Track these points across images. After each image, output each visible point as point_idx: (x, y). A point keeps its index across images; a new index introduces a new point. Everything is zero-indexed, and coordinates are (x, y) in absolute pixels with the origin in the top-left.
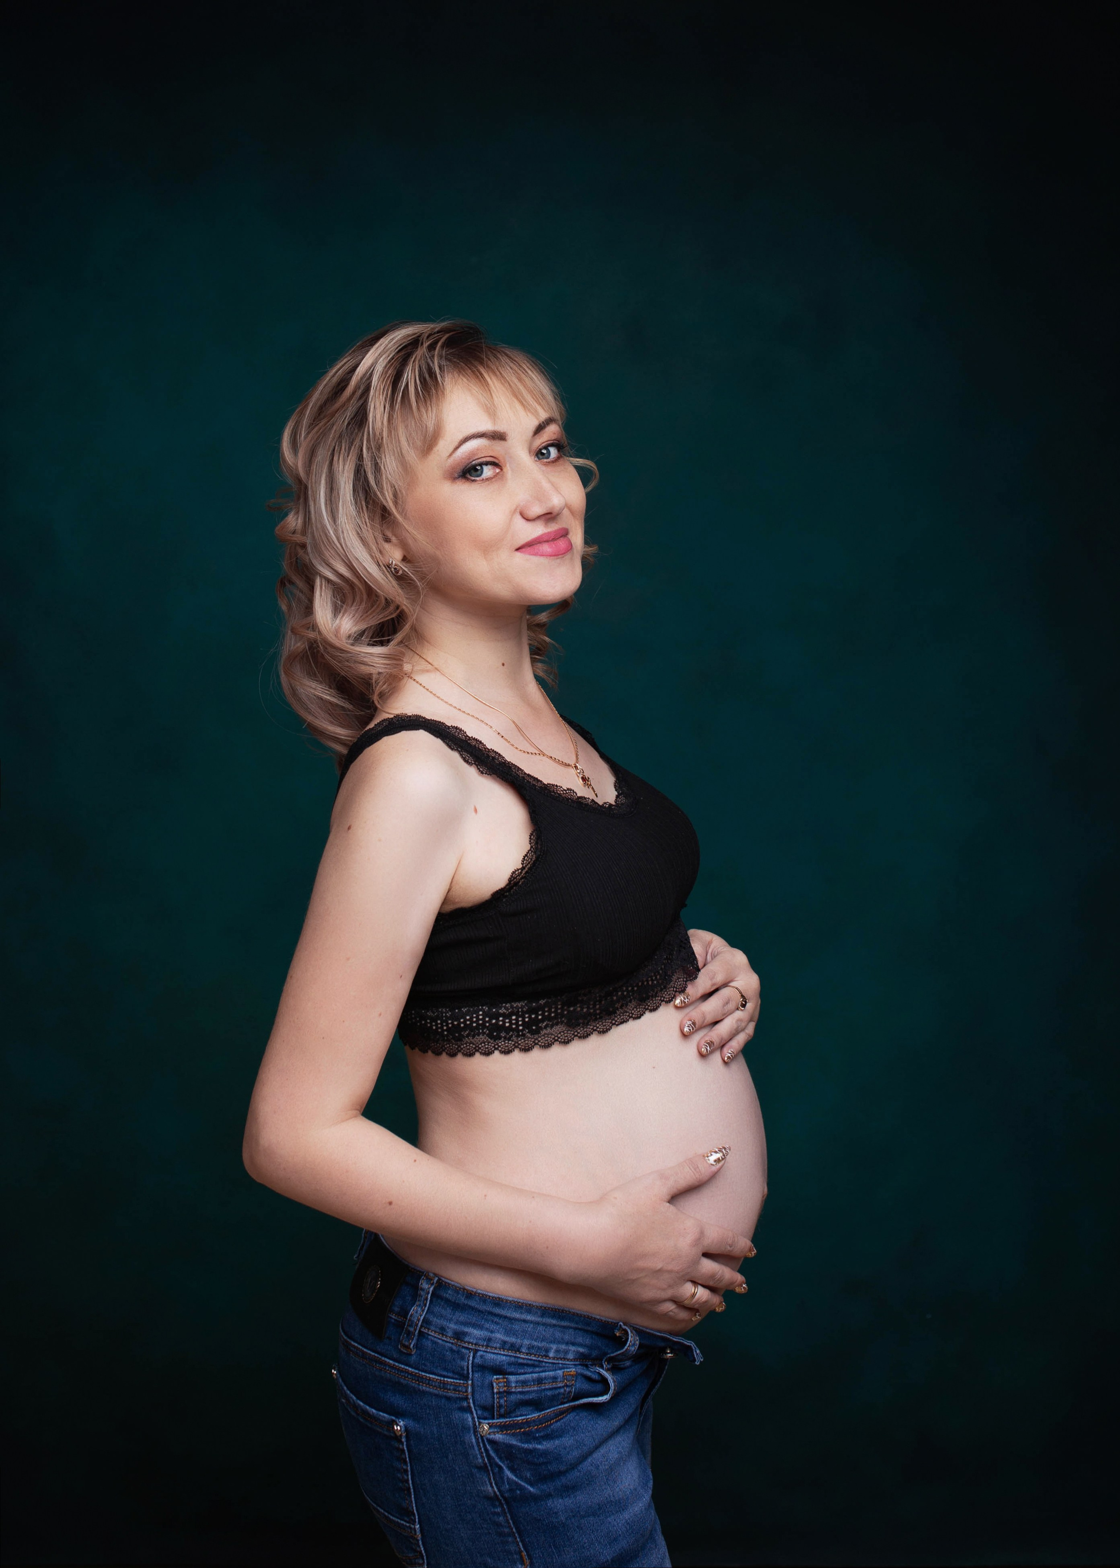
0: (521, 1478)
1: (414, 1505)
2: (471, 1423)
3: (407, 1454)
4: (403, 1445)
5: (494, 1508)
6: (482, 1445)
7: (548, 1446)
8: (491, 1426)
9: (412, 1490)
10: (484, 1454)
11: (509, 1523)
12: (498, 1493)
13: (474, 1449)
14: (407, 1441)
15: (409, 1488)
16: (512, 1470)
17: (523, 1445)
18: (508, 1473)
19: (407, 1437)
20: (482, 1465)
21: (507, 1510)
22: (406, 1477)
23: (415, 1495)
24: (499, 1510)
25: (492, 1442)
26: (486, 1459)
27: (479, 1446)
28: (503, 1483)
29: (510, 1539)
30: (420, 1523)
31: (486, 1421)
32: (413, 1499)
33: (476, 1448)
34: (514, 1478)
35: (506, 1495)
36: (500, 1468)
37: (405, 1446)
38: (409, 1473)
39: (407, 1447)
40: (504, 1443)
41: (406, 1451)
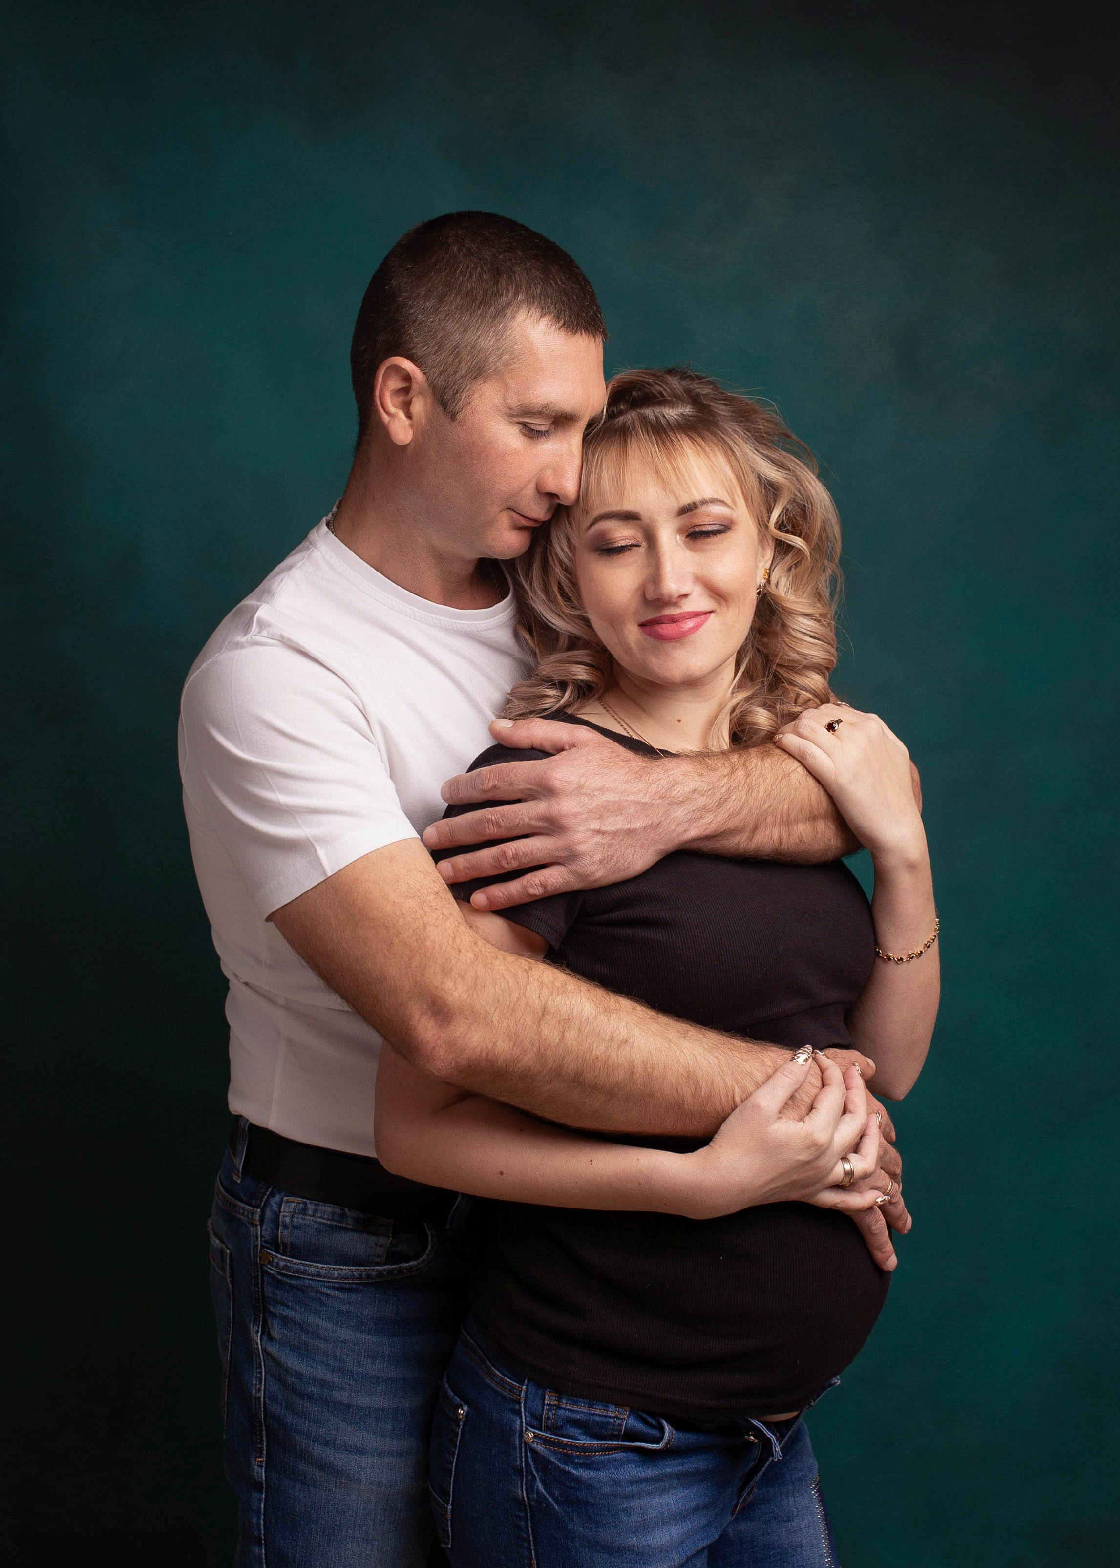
0: (550, 1493)
1: (452, 1487)
2: (518, 1427)
3: (459, 1437)
4: (459, 1429)
5: (518, 1511)
6: (523, 1450)
7: (583, 1474)
8: (536, 1436)
9: (453, 1473)
10: (523, 1459)
11: (528, 1530)
12: (526, 1499)
13: (516, 1451)
14: (463, 1426)
15: (451, 1471)
16: (543, 1482)
17: (560, 1464)
18: (539, 1485)
19: (465, 1422)
20: (519, 1468)
21: (529, 1518)
22: (452, 1459)
23: (454, 1477)
24: (522, 1515)
25: (533, 1451)
26: (523, 1464)
27: (521, 1450)
28: (533, 1491)
29: (526, 1544)
30: (452, 1504)
31: (533, 1430)
32: (452, 1481)
33: (518, 1451)
34: (543, 1491)
35: (533, 1503)
36: (534, 1476)
37: (460, 1430)
38: (456, 1456)
39: (461, 1432)
40: (543, 1456)
41: (459, 1435)
